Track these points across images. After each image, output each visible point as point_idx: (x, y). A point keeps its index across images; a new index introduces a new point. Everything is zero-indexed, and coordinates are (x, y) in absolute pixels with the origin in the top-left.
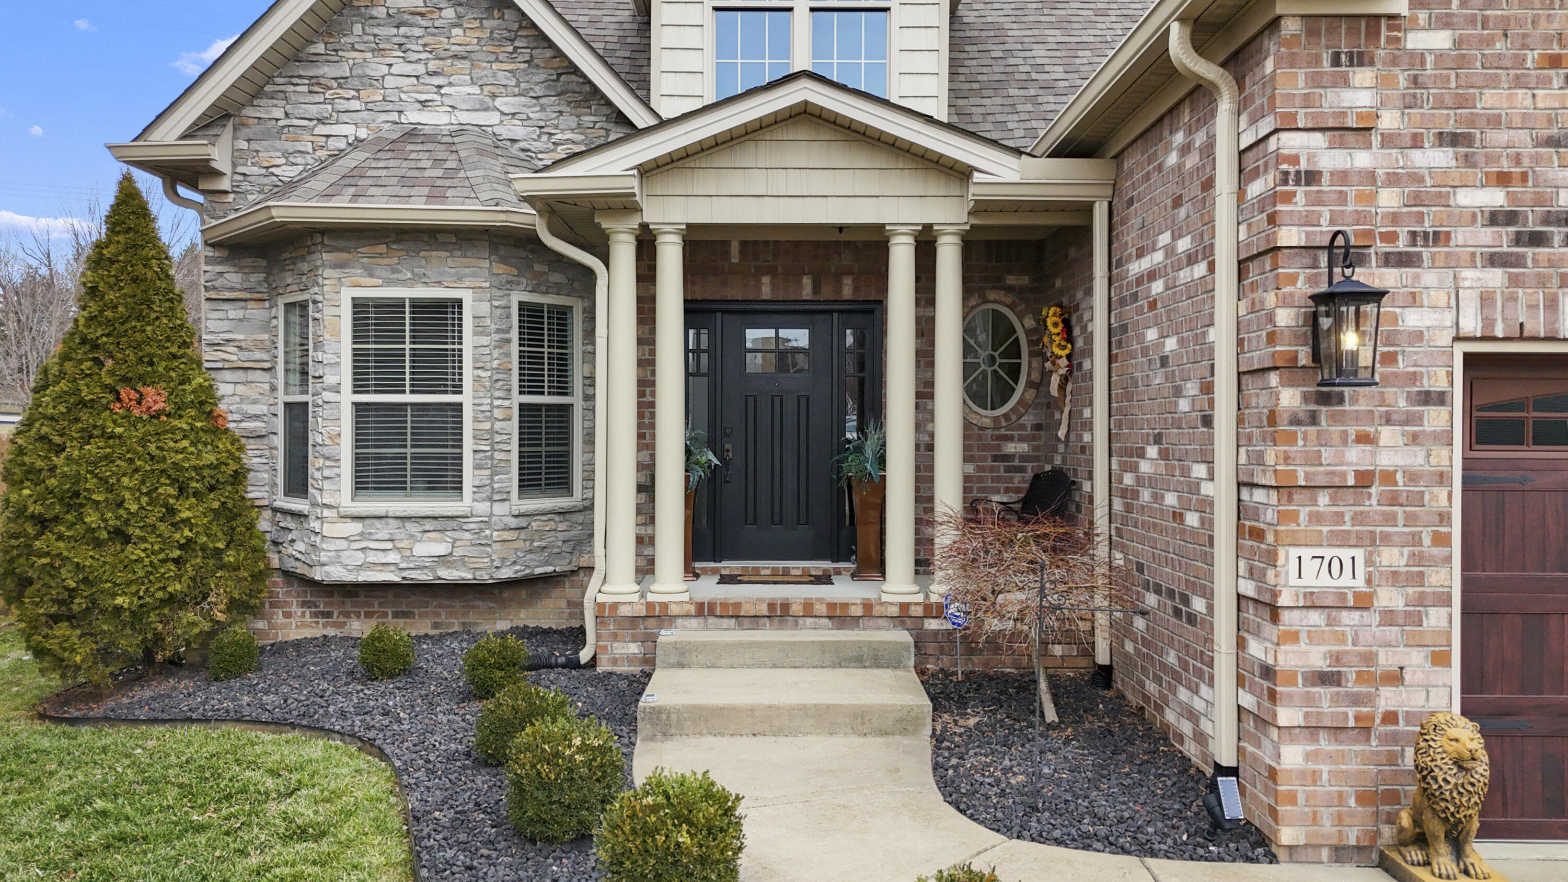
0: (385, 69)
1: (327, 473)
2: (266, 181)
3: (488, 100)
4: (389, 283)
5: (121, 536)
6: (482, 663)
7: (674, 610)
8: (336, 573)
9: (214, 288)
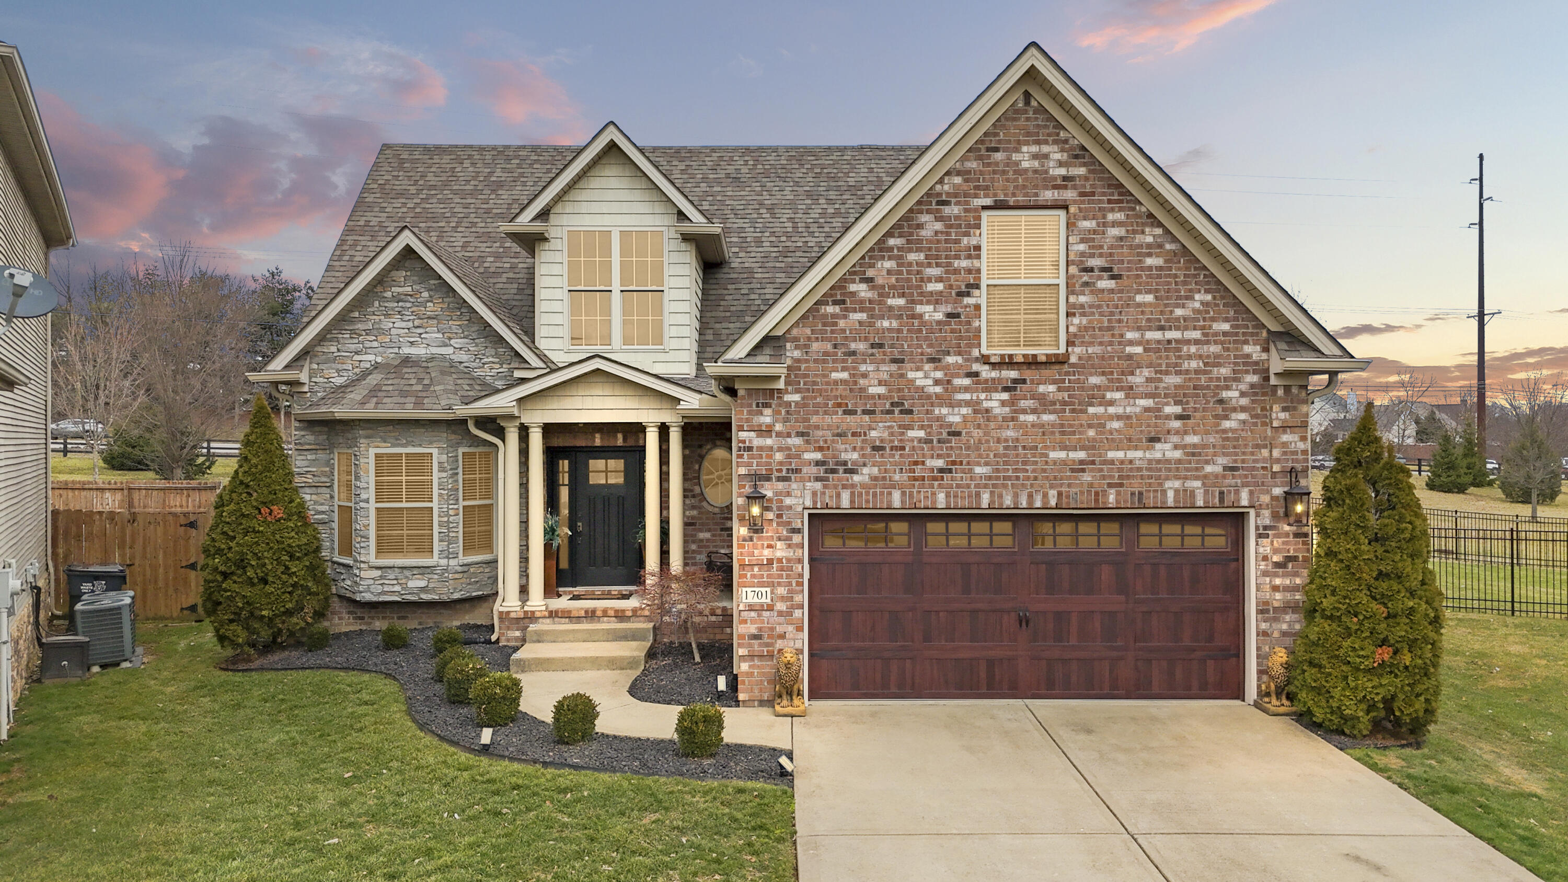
0: (391, 325)
1: (362, 545)
2: (327, 385)
3: (447, 341)
4: (393, 446)
5: (264, 581)
6: (440, 640)
7: (538, 614)
8: (368, 597)
9: (300, 443)
